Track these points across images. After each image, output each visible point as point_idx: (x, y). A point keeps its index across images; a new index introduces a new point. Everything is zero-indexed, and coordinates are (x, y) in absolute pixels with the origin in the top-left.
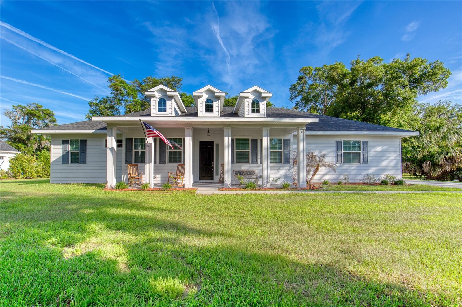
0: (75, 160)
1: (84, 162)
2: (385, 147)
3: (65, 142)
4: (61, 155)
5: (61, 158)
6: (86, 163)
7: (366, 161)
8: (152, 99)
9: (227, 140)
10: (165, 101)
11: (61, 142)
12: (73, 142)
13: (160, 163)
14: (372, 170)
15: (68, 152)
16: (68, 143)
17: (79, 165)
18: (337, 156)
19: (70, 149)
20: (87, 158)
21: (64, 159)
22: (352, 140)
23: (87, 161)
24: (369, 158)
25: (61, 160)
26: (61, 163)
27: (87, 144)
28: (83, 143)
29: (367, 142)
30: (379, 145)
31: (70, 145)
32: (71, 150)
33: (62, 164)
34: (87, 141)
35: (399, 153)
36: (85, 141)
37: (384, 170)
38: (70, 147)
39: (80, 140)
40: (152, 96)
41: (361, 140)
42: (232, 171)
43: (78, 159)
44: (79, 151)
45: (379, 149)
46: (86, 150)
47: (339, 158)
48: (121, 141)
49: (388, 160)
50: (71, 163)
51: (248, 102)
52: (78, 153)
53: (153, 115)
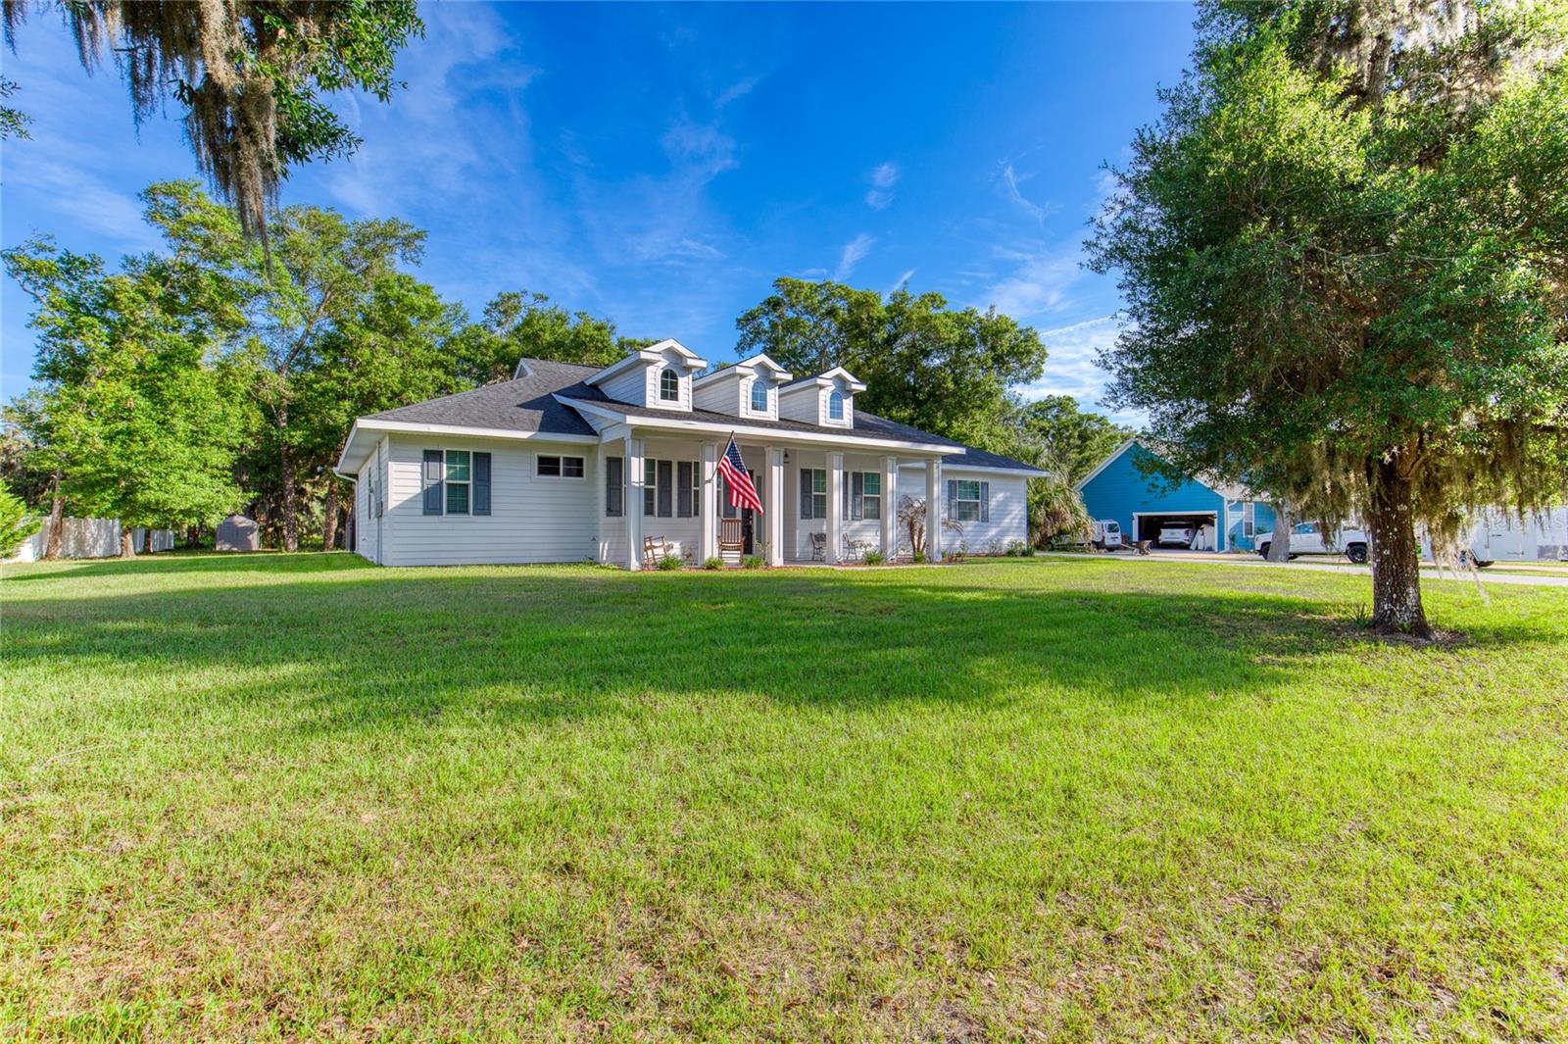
0: (458, 506)
1: (484, 508)
2: (1008, 494)
3: (431, 456)
4: (419, 490)
5: (421, 499)
6: (490, 514)
7: (985, 519)
8: (650, 370)
10: (674, 376)
11: (421, 455)
12: (453, 456)
13: (679, 517)
14: (993, 532)
15: (442, 482)
16: (441, 461)
17: (471, 517)
18: (950, 509)
19: (445, 476)
20: (493, 499)
21: (430, 502)
22: (969, 479)
23: (493, 506)
24: (989, 513)
25: (421, 505)
26: (421, 512)
27: (494, 465)
28: (483, 460)
29: (987, 484)
30: (1001, 490)
31: (445, 466)
32: (447, 479)
33: (425, 514)
34: (493, 459)
35: (1024, 505)
36: (488, 456)
37: (1004, 533)
38: (444, 471)
39: (474, 453)
40: (650, 363)
41: (980, 480)
42: (808, 534)
43: (467, 501)
44: (471, 482)
45: (1000, 496)
46: (489, 481)
47: (953, 510)
48: (580, 462)
49: (1011, 516)
50: (449, 512)
51: (824, 396)
52: (467, 485)
53: (649, 405)
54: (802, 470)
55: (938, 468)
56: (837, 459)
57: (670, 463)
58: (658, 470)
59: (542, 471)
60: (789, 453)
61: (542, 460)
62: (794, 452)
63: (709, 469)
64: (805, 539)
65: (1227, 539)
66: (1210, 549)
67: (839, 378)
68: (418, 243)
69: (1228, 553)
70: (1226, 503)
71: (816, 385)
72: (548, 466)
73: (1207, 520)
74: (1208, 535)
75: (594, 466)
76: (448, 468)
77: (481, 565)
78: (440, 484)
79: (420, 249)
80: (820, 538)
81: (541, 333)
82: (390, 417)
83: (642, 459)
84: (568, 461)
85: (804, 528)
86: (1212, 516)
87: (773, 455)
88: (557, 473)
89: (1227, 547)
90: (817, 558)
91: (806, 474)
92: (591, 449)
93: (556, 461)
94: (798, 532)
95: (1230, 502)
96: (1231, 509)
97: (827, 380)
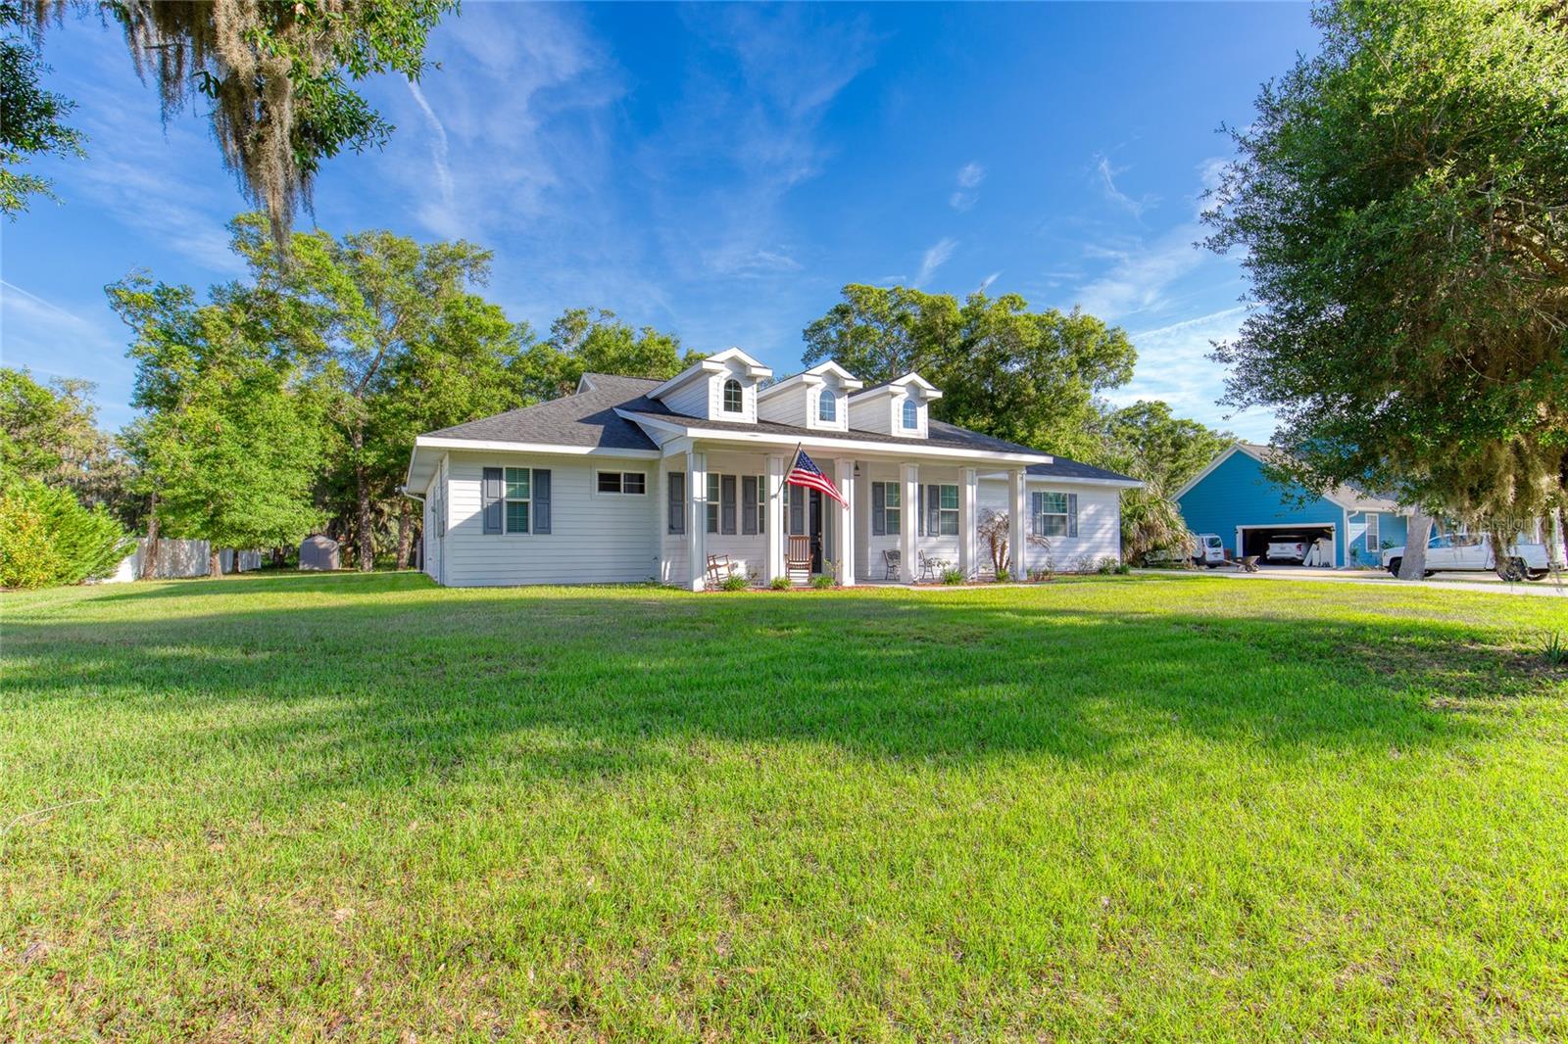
0: (518, 525)
1: (544, 527)
2: (1099, 507)
3: (492, 473)
4: (479, 509)
5: (481, 518)
6: (550, 533)
7: (1074, 533)
8: (713, 381)
9: (912, 489)
10: (737, 386)
11: (481, 473)
12: (514, 474)
13: (744, 533)
14: (1083, 547)
15: (501, 500)
16: (501, 478)
17: (530, 536)
18: (1034, 523)
19: (504, 494)
20: (553, 518)
21: (490, 520)
22: (1051, 491)
23: (553, 525)
24: (1079, 527)
25: (480, 524)
26: (480, 531)
27: (553, 483)
28: (543, 477)
29: (1075, 496)
30: (1091, 503)
31: (504, 483)
32: (507, 496)
33: (485, 533)
34: (553, 476)
35: (1117, 517)
36: (548, 472)
37: (1097, 548)
38: (504, 489)
39: (534, 470)
40: (712, 373)
41: (1068, 491)
42: (880, 551)
43: (527, 520)
44: (530, 500)
45: (1091, 509)
46: (549, 498)
47: (1038, 525)
48: (641, 477)
49: (1103, 531)
50: (509, 530)
51: (897, 405)
52: (527, 503)
53: (712, 417)
54: (874, 483)
55: (1022, 480)
56: (910, 471)
57: (733, 478)
58: (721, 485)
59: (603, 488)
60: (859, 466)
61: (602, 476)
62: (865, 464)
63: (775, 483)
64: (878, 557)
65: (1347, 554)
66: (1327, 566)
67: (913, 385)
68: (485, 263)
69: (1349, 569)
70: (1345, 515)
71: (888, 393)
72: (609, 483)
73: (1324, 533)
74: (1325, 549)
75: (656, 482)
76: (508, 486)
77: (541, 585)
78: (500, 503)
79: (487, 269)
80: (894, 555)
81: (606, 349)
82: (450, 434)
83: (705, 474)
84: (630, 477)
85: (877, 545)
86: (1329, 528)
87: (843, 468)
88: (618, 490)
89: (1347, 562)
90: (891, 578)
91: (878, 487)
92: (653, 464)
93: (617, 477)
94: (870, 549)
95: (1349, 513)
96: (1351, 521)
97: (900, 388)
